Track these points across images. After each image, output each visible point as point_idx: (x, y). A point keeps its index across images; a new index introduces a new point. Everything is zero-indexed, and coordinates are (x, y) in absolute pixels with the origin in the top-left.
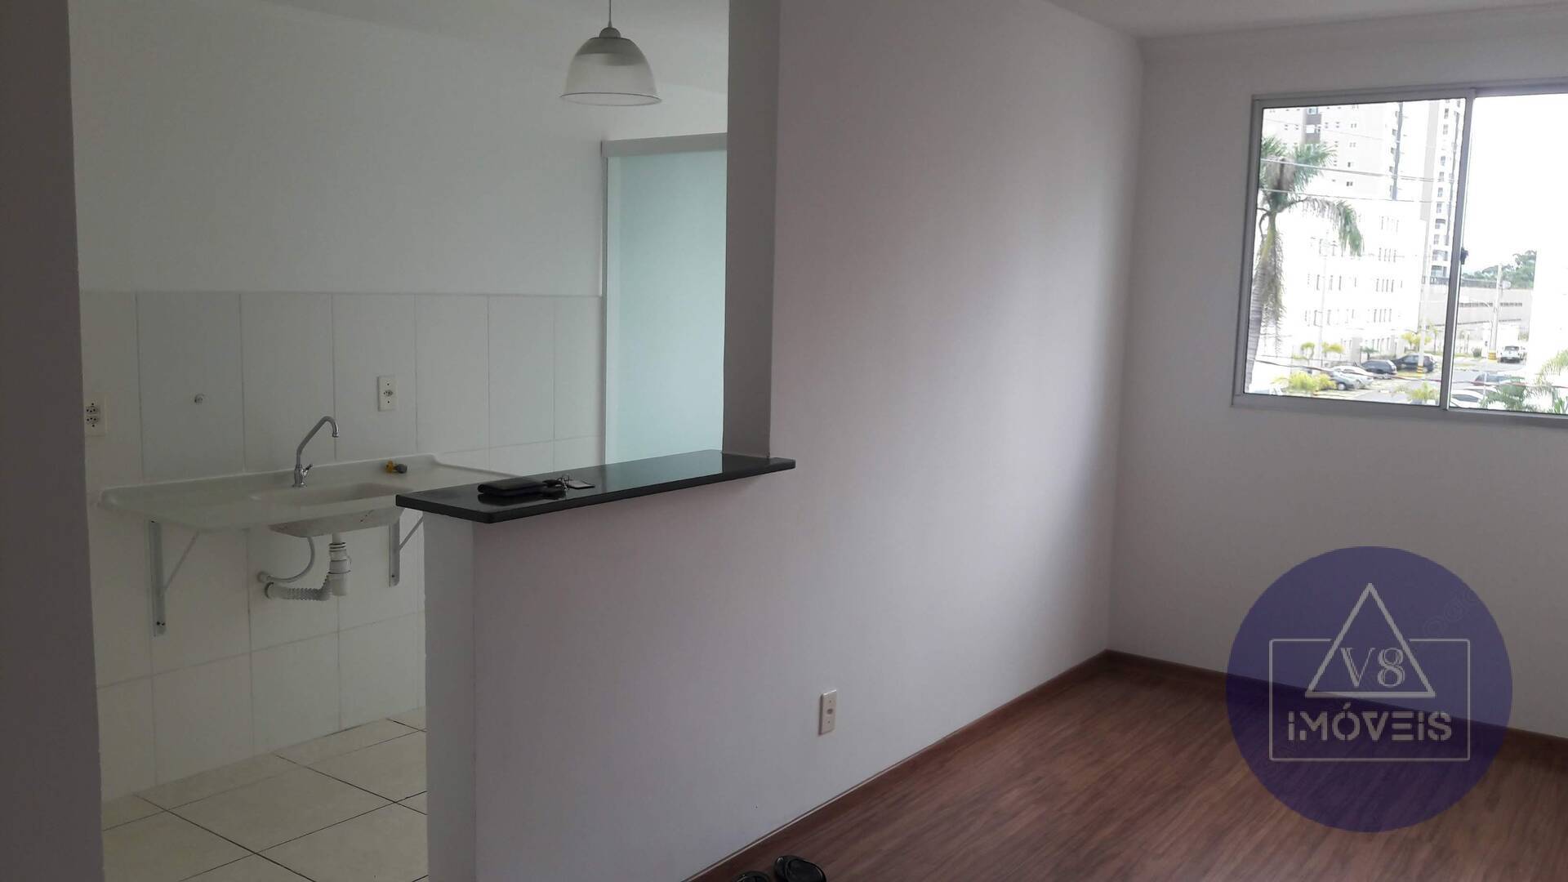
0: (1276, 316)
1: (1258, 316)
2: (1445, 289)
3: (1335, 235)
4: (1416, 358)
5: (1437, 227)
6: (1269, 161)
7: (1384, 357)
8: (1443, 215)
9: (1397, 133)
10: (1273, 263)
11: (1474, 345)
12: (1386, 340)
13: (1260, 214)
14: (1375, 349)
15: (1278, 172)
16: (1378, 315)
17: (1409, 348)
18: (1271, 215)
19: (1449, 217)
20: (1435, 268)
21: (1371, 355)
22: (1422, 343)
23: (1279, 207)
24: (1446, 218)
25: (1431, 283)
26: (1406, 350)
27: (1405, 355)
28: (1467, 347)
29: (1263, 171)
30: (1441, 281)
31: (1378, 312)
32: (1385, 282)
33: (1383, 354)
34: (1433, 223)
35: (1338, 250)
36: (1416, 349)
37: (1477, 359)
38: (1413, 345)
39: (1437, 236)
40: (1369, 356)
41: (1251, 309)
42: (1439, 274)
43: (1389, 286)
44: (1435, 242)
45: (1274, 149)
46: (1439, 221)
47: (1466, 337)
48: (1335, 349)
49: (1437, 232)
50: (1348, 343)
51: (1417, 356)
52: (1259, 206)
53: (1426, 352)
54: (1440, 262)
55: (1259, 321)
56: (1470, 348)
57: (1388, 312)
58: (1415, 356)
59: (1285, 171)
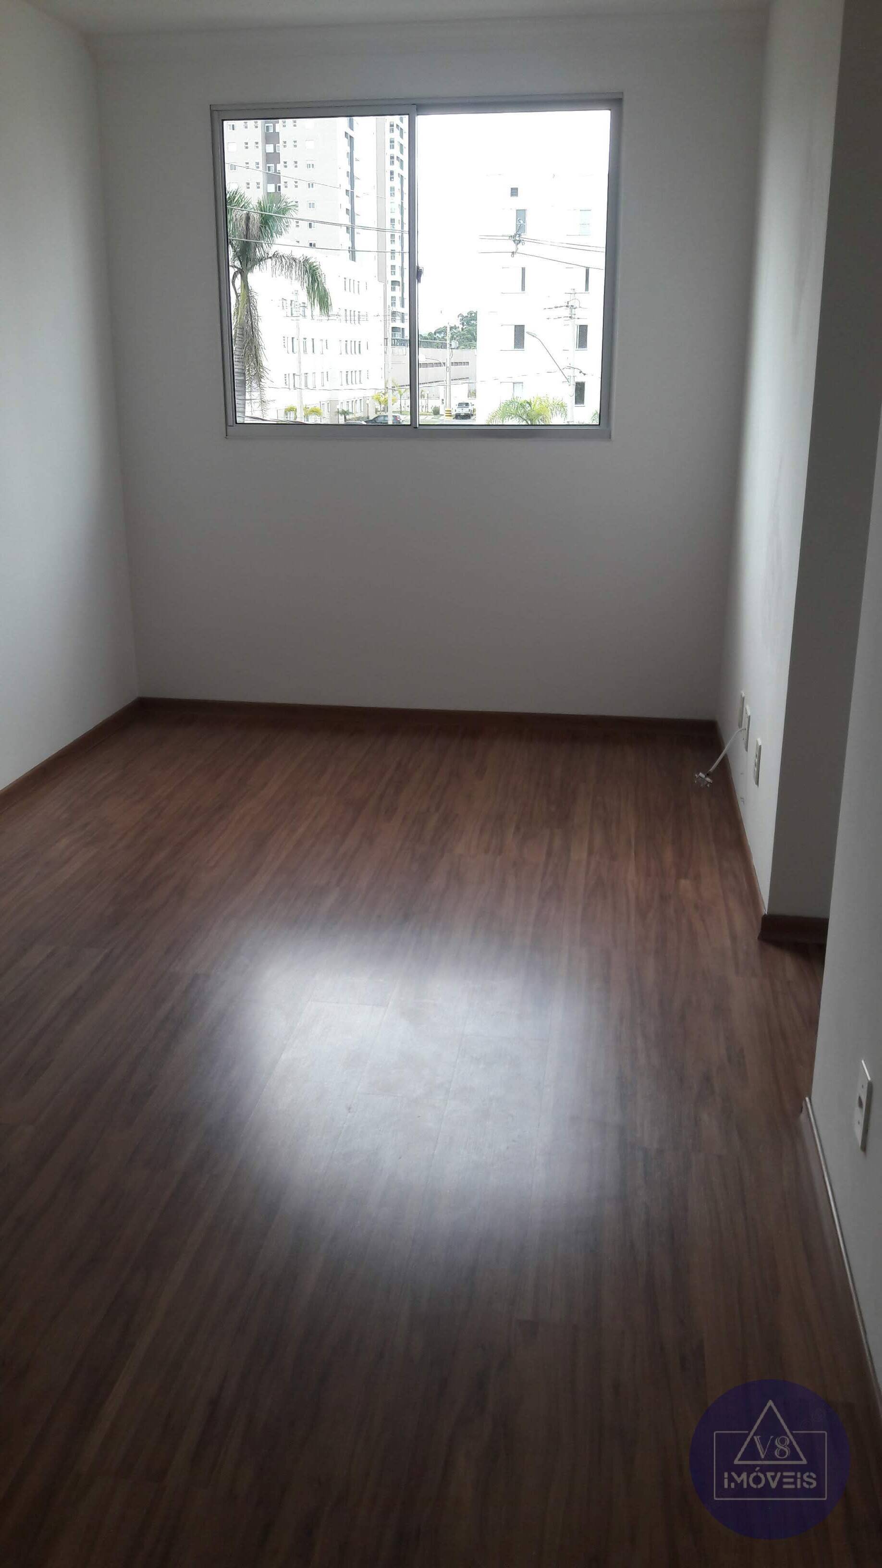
0: (259, 377)
1: (242, 378)
2: (406, 350)
3: (303, 296)
4: (386, 419)
5: (393, 289)
6: (236, 215)
7: (359, 419)
8: (398, 277)
9: (351, 194)
10: (250, 322)
11: (433, 403)
12: (358, 402)
13: (232, 271)
14: (350, 411)
15: (244, 226)
16: (350, 377)
17: (379, 410)
18: (243, 272)
19: (403, 279)
20: (394, 329)
21: (347, 417)
22: (390, 402)
23: (249, 266)
24: (400, 280)
25: (392, 345)
26: (377, 411)
27: (377, 415)
28: (427, 407)
29: (230, 226)
30: (401, 343)
31: (349, 374)
32: (353, 343)
33: (357, 415)
34: (389, 286)
35: (308, 312)
36: (386, 409)
37: (436, 417)
38: (383, 406)
39: (393, 298)
40: (345, 418)
41: (236, 370)
42: (398, 336)
43: (355, 347)
44: (393, 304)
45: (238, 202)
46: (394, 283)
47: (426, 396)
48: (316, 412)
49: (393, 294)
50: (326, 405)
51: (387, 416)
52: (230, 264)
53: (393, 412)
54: (398, 324)
55: (244, 383)
56: (430, 406)
57: (358, 373)
58: (385, 416)
59: (251, 226)
